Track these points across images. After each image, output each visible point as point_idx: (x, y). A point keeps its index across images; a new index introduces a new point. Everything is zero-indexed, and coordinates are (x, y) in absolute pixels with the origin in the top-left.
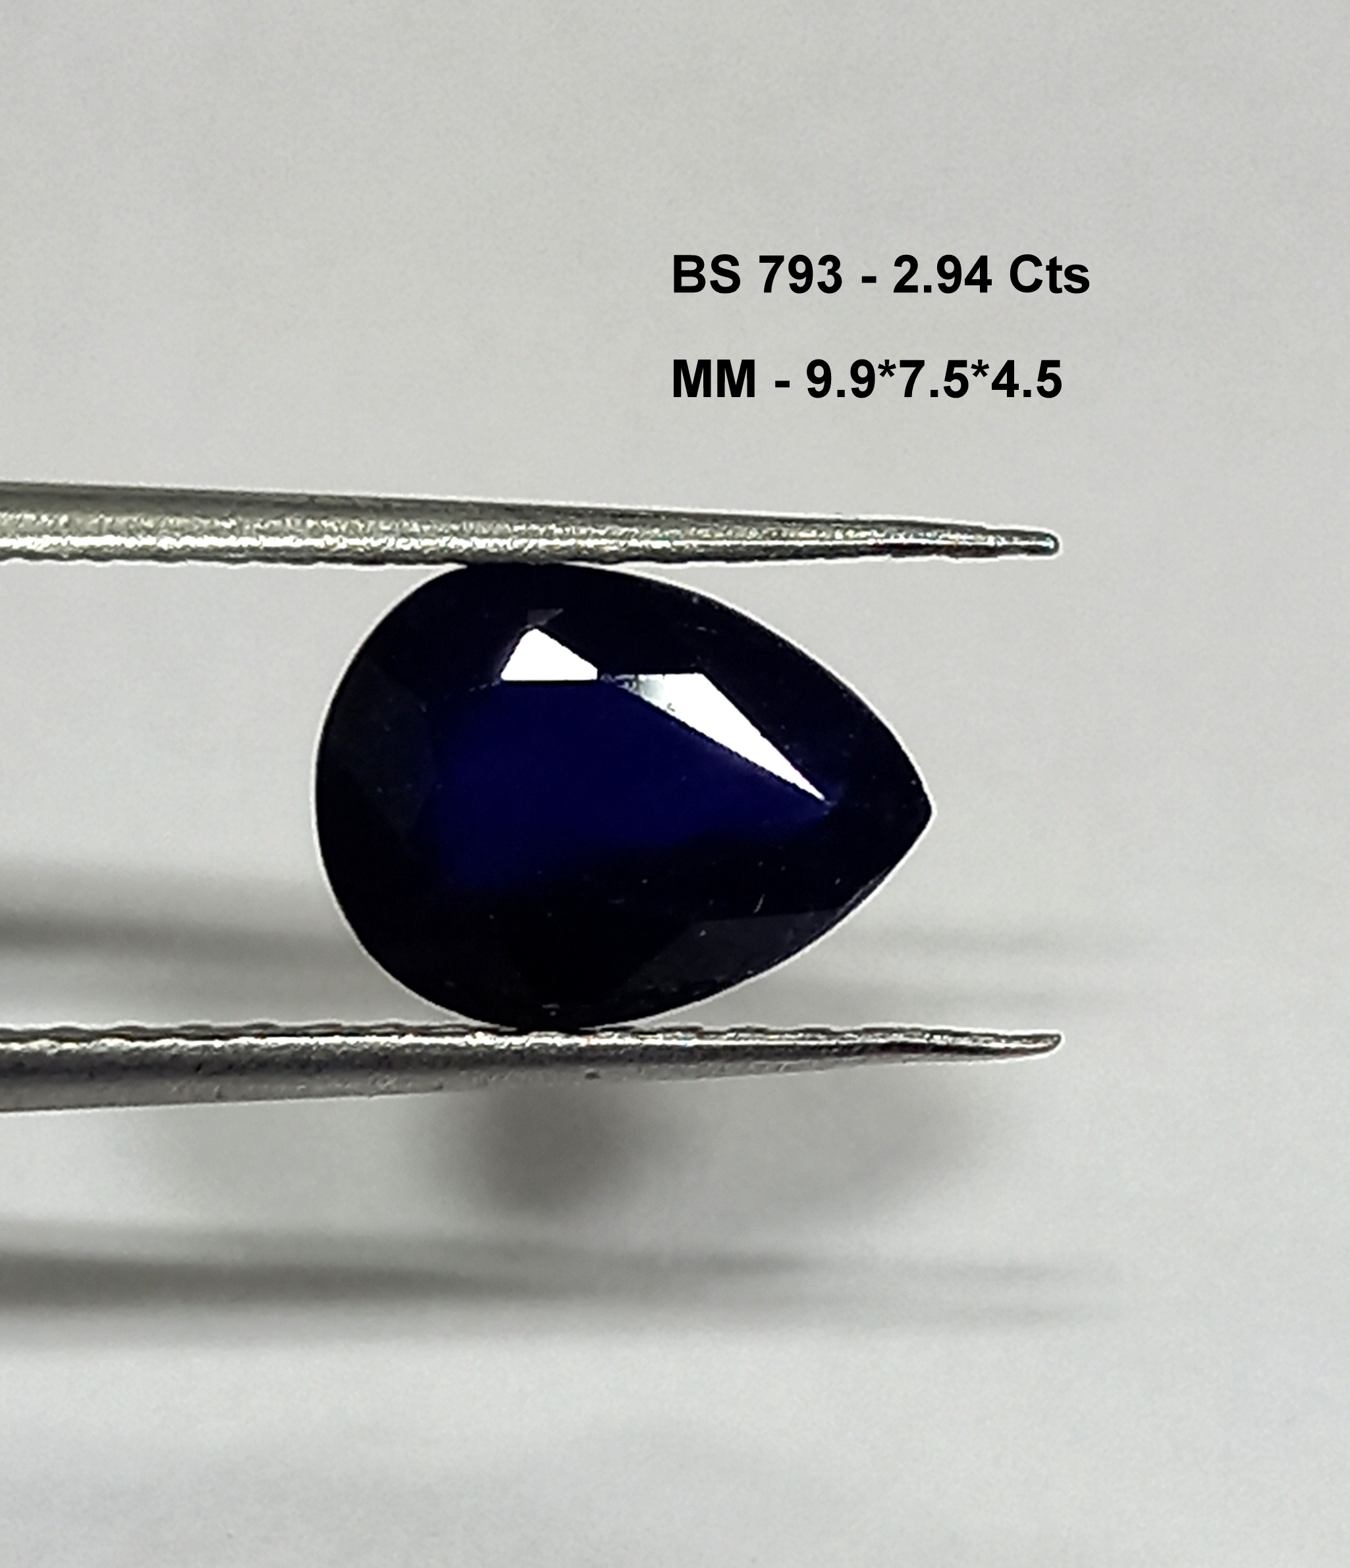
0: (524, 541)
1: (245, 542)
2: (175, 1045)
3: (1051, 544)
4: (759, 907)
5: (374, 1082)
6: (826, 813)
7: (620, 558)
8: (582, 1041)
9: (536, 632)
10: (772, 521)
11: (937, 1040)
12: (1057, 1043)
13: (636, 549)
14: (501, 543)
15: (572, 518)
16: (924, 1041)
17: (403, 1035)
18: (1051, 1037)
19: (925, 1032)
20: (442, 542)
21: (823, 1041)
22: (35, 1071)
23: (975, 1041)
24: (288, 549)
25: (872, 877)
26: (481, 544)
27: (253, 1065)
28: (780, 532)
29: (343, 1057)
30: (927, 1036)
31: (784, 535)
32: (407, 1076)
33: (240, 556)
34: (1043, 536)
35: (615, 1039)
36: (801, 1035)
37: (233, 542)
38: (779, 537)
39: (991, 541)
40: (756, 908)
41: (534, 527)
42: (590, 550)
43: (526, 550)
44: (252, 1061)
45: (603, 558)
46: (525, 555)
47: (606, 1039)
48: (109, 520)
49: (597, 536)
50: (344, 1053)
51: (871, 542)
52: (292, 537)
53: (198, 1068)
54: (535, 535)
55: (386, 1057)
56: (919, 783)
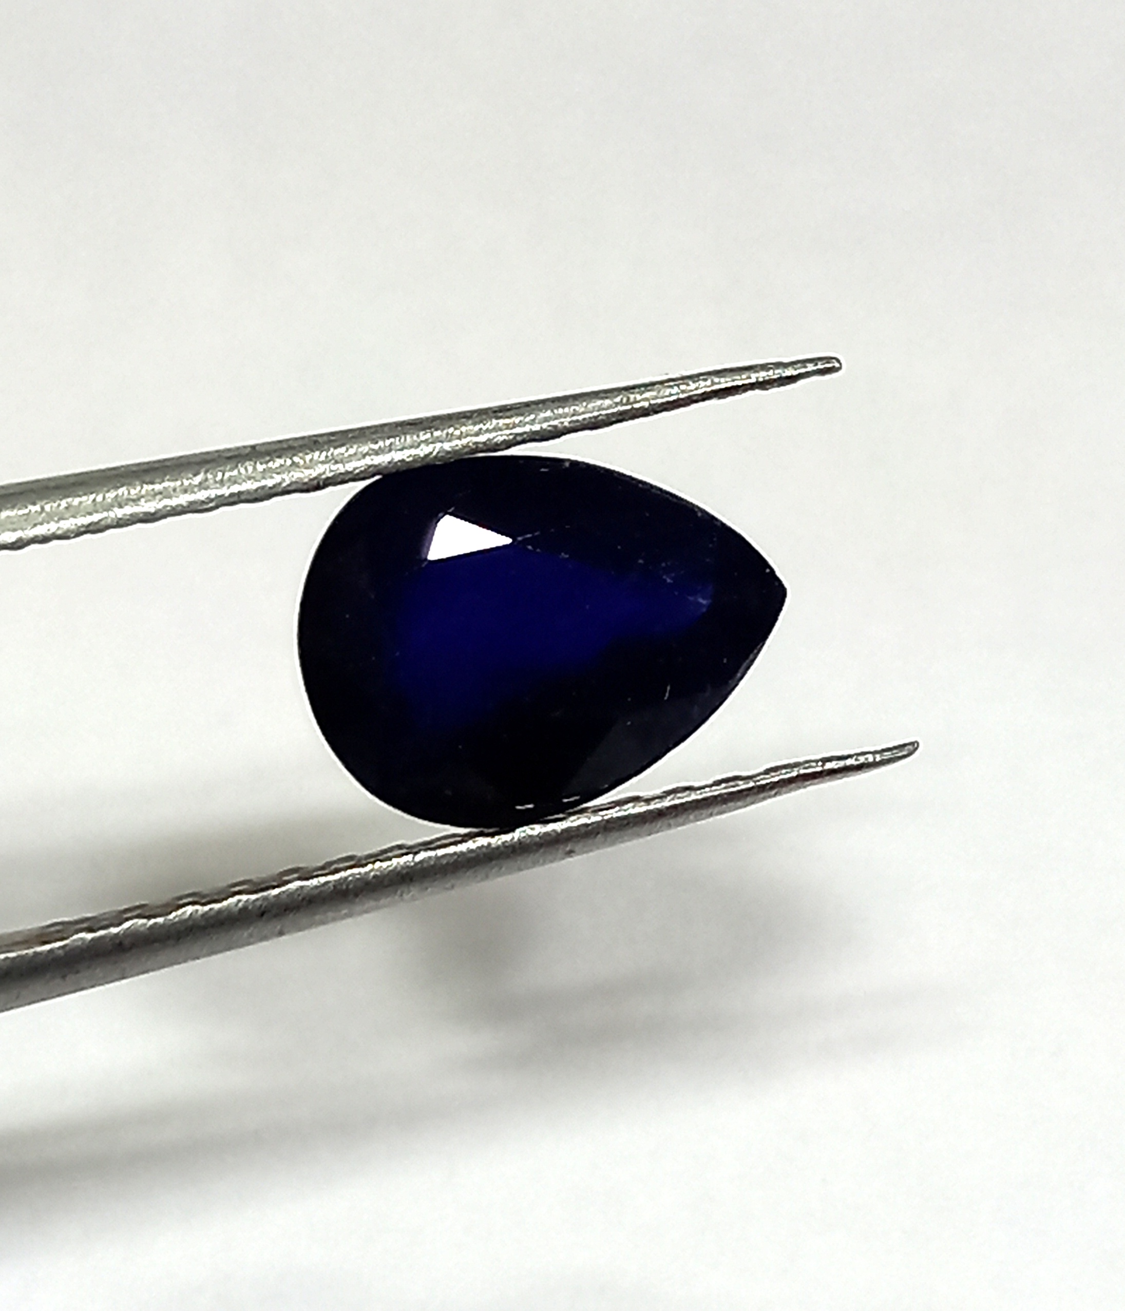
0: (431, 446)
1: (212, 493)
2: (239, 901)
3: (837, 365)
4: (667, 695)
5: (401, 895)
6: (704, 610)
7: (508, 445)
8: (558, 827)
9: (447, 518)
10: (619, 390)
11: (829, 766)
12: (916, 749)
13: (521, 434)
14: (413, 452)
15: (464, 420)
16: (819, 769)
17: (416, 853)
18: (912, 744)
19: (817, 761)
20: (368, 461)
21: (742, 786)
22: (133, 946)
23: (856, 760)
24: (248, 492)
25: (752, 651)
26: (397, 456)
27: (305, 903)
28: (628, 399)
29: (374, 880)
30: (820, 764)
31: (632, 400)
32: (426, 884)
33: (211, 505)
34: (828, 359)
35: (583, 820)
36: (723, 785)
37: (202, 495)
38: (628, 403)
39: (789, 372)
40: (665, 696)
41: (437, 434)
42: (484, 443)
43: (435, 453)
44: (303, 899)
45: (497, 447)
46: (436, 457)
47: (574, 822)
48: (99, 498)
49: (488, 431)
50: (375, 877)
51: (700, 392)
52: (249, 482)
53: (262, 914)
54: (439, 440)
55: (407, 873)
56: (772, 571)
